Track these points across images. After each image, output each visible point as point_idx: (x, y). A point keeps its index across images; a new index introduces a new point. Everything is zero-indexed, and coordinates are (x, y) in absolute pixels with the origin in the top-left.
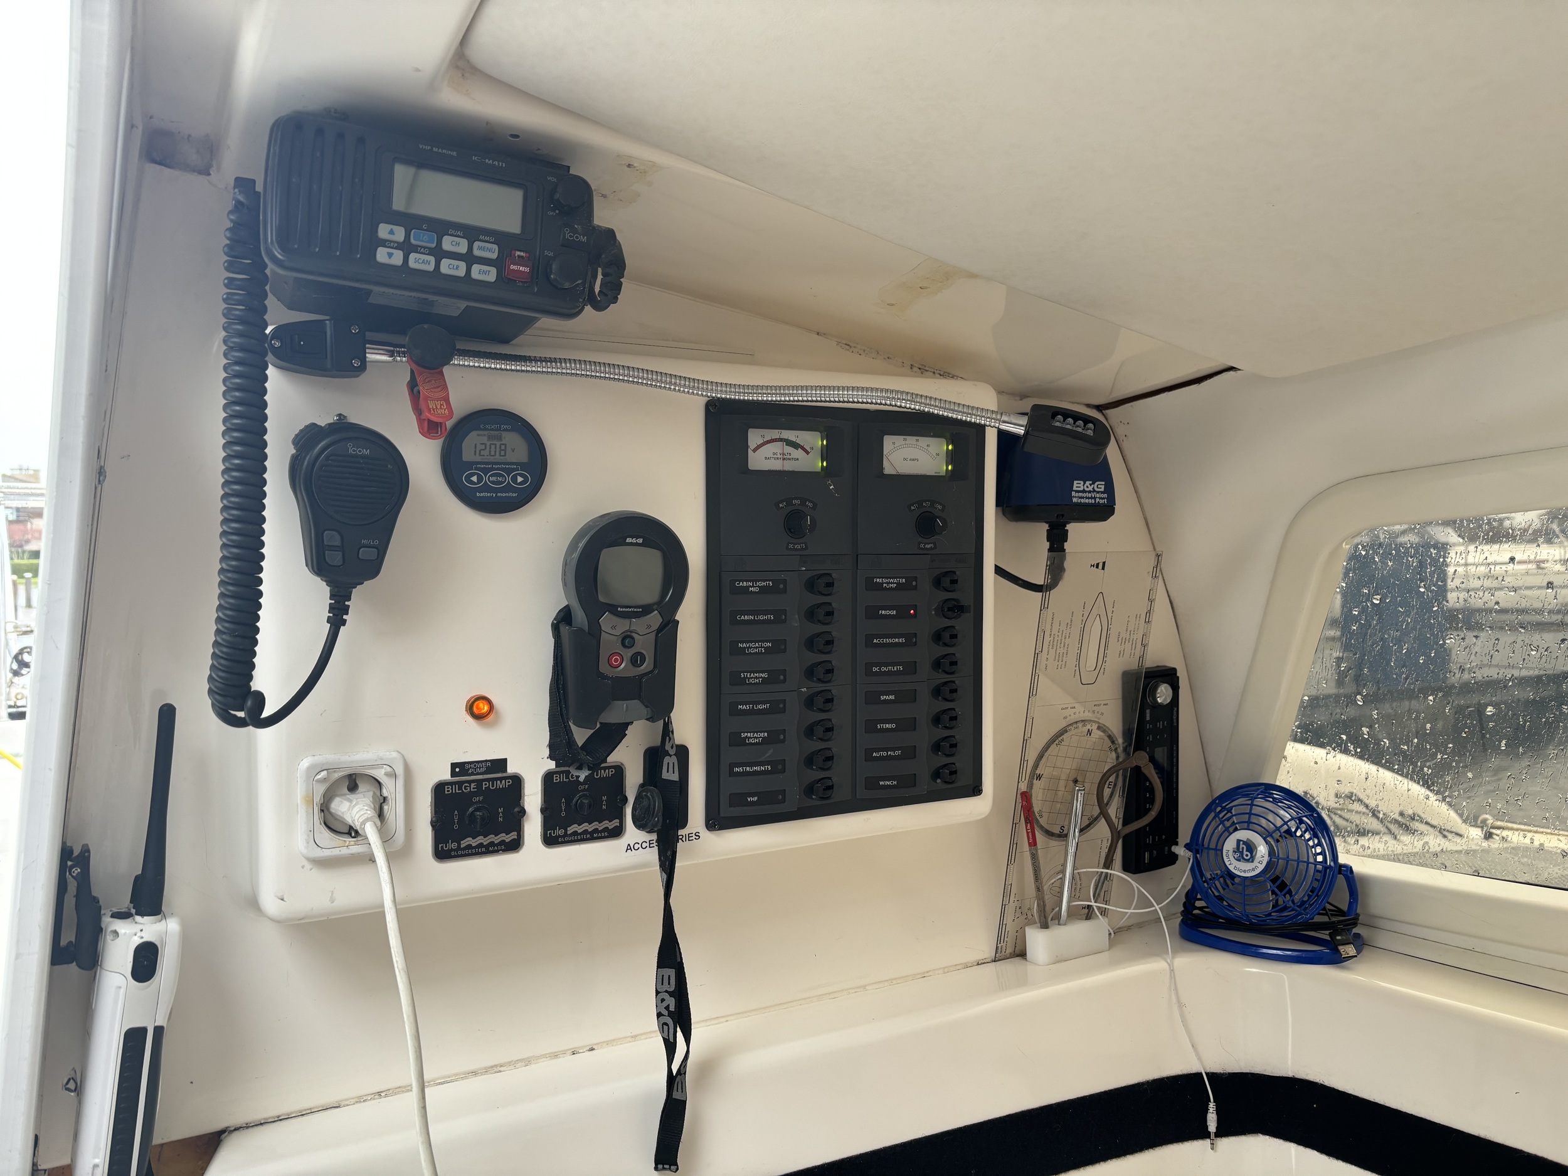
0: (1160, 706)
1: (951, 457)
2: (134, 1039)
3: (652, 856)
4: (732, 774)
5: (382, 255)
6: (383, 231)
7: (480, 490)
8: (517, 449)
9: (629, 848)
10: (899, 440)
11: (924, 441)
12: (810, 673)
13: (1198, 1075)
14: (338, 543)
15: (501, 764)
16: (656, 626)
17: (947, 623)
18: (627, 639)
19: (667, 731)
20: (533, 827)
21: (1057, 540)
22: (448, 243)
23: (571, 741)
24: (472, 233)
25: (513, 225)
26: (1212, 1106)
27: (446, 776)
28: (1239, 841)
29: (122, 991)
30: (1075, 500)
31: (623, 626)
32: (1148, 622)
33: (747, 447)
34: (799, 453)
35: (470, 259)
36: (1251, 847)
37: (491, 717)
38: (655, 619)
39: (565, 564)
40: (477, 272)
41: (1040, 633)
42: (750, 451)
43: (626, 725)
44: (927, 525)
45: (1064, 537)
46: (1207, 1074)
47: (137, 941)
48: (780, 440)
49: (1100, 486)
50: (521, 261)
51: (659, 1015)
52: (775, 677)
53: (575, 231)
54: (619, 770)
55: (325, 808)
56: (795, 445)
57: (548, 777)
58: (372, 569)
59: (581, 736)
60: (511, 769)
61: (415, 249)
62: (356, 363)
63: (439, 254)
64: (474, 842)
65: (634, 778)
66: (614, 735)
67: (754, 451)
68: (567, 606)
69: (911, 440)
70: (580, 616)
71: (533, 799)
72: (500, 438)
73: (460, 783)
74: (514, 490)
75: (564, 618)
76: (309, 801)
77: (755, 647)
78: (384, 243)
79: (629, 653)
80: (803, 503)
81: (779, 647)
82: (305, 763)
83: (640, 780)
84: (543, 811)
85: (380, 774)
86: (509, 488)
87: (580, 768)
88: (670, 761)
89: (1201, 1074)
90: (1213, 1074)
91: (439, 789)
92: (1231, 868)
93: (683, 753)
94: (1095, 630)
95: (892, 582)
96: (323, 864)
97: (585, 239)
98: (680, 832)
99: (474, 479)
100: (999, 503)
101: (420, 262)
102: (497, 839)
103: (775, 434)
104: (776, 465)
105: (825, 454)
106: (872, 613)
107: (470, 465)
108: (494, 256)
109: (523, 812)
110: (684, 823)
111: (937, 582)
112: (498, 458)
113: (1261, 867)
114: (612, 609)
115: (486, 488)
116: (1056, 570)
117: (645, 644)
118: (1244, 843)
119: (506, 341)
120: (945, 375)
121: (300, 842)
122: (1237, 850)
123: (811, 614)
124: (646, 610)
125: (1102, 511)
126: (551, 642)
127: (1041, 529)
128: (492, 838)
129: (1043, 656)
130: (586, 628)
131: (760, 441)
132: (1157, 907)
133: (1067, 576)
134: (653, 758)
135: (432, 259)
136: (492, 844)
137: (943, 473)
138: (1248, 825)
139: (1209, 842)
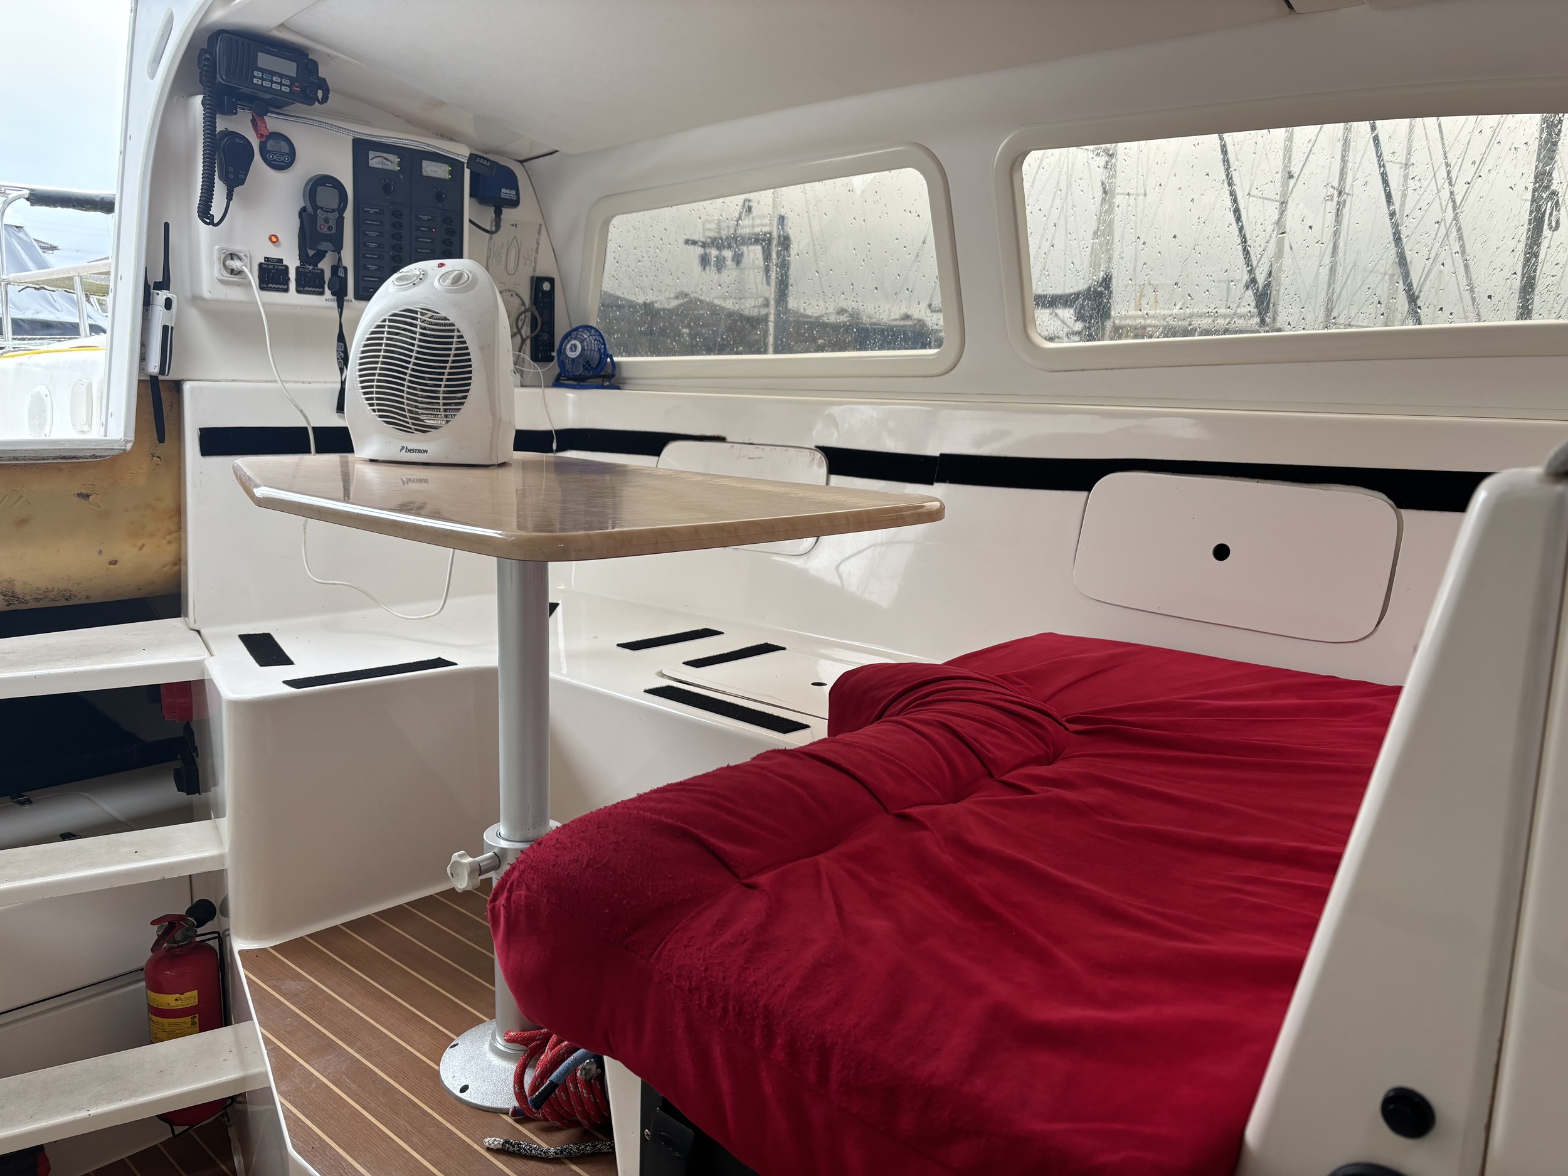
0: (546, 291)
1: (451, 173)
2: (165, 328)
3: (335, 304)
4: (364, 280)
5: (255, 81)
6: (255, 73)
7: (273, 161)
8: (285, 148)
9: (326, 300)
10: (429, 163)
11: (440, 165)
12: (393, 247)
13: (551, 431)
14: (233, 171)
15: (281, 261)
16: (337, 217)
17: (448, 237)
18: (326, 221)
19: (340, 259)
20: (292, 285)
21: (498, 213)
22: (274, 79)
23: (307, 254)
24: (282, 76)
25: (293, 74)
26: (555, 441)
27: (263, 261)
28: (571, 345)
29: (162, 312)
30: (502, 196)
31: (325, 215)
32: (537, 252)
33: (368, 158)
34: (389, 163)
35: (281, 84)
36: (575, 346)
37: (278, 243)
38: (336, 214)
39: (304, 190)
40: (283, 88)
41: (489, 249)
42: (370, 160)
43: (327, 252)
44: (439, 197)
45: (501, 213)
46: (554, 431)
47: (165, 297)
48: (381, 157)
49: (514, 192)
50: (297, 87)
51: (338, 359)
52: (380, 246)
53: (314, 78)
54: (322, 271)
55: (224, 264)
56: (388, 160)
57: (297, 268)
58: (242, 182)
59: (311, 253)
60: (285, 263)
61: (265, 80)
62: (234, 111)
63: (272, 82)
64: (273, 286)
65: (328, 275)
66: (321, 255)
67: (371, 159)
68: (305, 207)
69: (434, 163)
70: (310, 210)
71: (292, 275)
72: (279, 143)
73: (268, 265)
74: (284, 162)
75: (302, 212)
76: (219, 259)
77: (372, 234)
78: (256, 77)
79: (327, 225)
80: (390, 181)
81: (381, 235)
82: (217, 247)
83: (330, 276)
84: (296, 280)
85: (242, 255)
86: (283, 161)
87: (309, 265)
88: (340, 269)
90: (556, 430)
91: (260, 265)
92: (568, 355)
93: (345, 269)
94: (513, 253)
95: (426, 218)
96: (222, 282)
97: (317, 81)
98: (345, 298)
99: (271, 156)
100: (471, 195)
101: (266, 84)
102: (280, 287)
103: (379, 154)
104: (380, 166)
105: (399, 164)
106: (418, 228)
107: (270, 152)
108: (289, 84)
109: (289, 279)
110: (346, 295)
111: (444, 221)
112: (278, 150)
114: (322, 208)
115: (275, 160)
116: (498, 226)
117: (332, 223)
118: (573, 345)
119: (279, 108)
120: (451, 140)
121: (216, 274)
122: (571, 348)
123: (394, 225)
124: (333, 211)
125: (515, 203)
126: (298, 221)
127: (493, 209)
128: (278, 286)
129: (490, 260)
130: (312, 213)
131: (374, 156)
132: (540, 371)
133: (501, 229)
134: (335, 269)
135: (270, 83)
136: (278, 288)
137: (447, 178)
138: (576, 338)
139: (563, 347)
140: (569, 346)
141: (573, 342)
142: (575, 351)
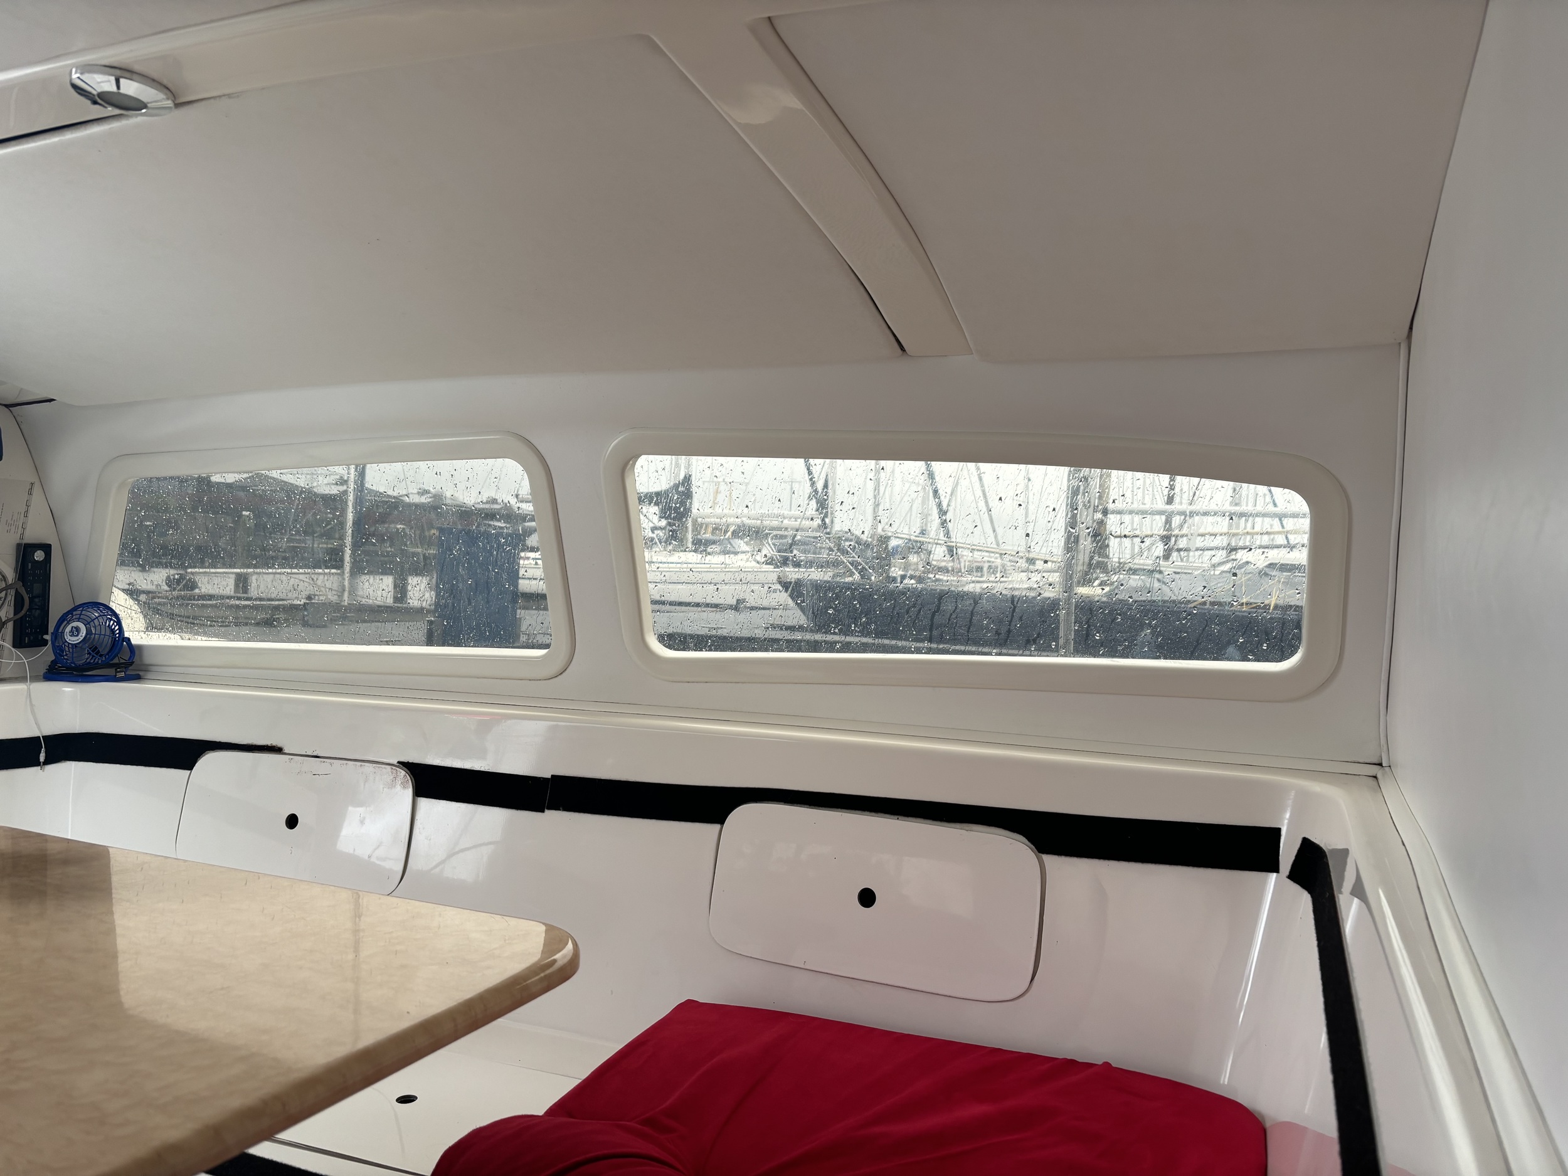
0: (37, 562)
26: (43, 751)
28: (72, 627)
32: (26, 514)
36: (78, 629)
46: (43, 737)
89: (39, 737)
90: (46, 736)
92: (67, 640)
113: (82, 638)
118: (75, 628)
122: (72, 631)
132: (25, 659)
138: (79, 620)
139: (60, 631)
140: (68, 629)
141: (75, 624)
142: (77, 636)
